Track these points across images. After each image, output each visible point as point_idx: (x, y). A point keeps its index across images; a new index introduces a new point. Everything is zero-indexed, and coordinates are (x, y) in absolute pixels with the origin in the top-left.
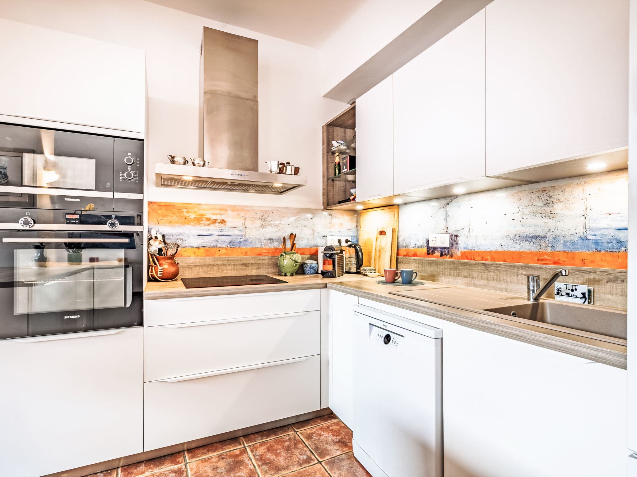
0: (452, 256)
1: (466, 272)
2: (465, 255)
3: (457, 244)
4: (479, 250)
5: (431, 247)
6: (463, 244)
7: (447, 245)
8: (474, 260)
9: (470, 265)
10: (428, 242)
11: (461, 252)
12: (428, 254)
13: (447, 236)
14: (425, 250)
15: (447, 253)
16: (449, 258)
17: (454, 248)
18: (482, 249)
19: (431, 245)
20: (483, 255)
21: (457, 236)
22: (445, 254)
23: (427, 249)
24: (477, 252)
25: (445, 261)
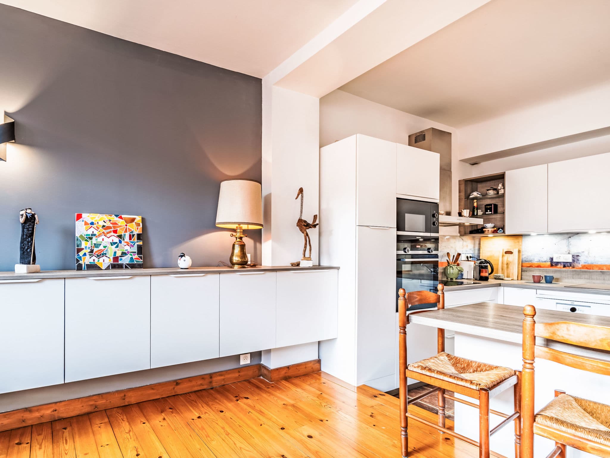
0: (573, 267)
1: (586, 276)
2: (584, 267)
3: (578, 260)
4: (597, 264)
5: (555, 262)
6: (583, 260)
7: (571, 261)
8: (593, 269)
9: (590, 272)
10: (552, 259)
11: (582, 265)
12: (552, 265)
13: (571, 256)
14: (549, 263)
15: (569, 266)
16: (572, 268)
17: (575, 263)
18: (599, 263)
19: (554, 260)
20: (600, 267)
21: (578, 256)
22: (568, 266)
23: (551, 263)
24: (595, 265)
25: (568, 270)
